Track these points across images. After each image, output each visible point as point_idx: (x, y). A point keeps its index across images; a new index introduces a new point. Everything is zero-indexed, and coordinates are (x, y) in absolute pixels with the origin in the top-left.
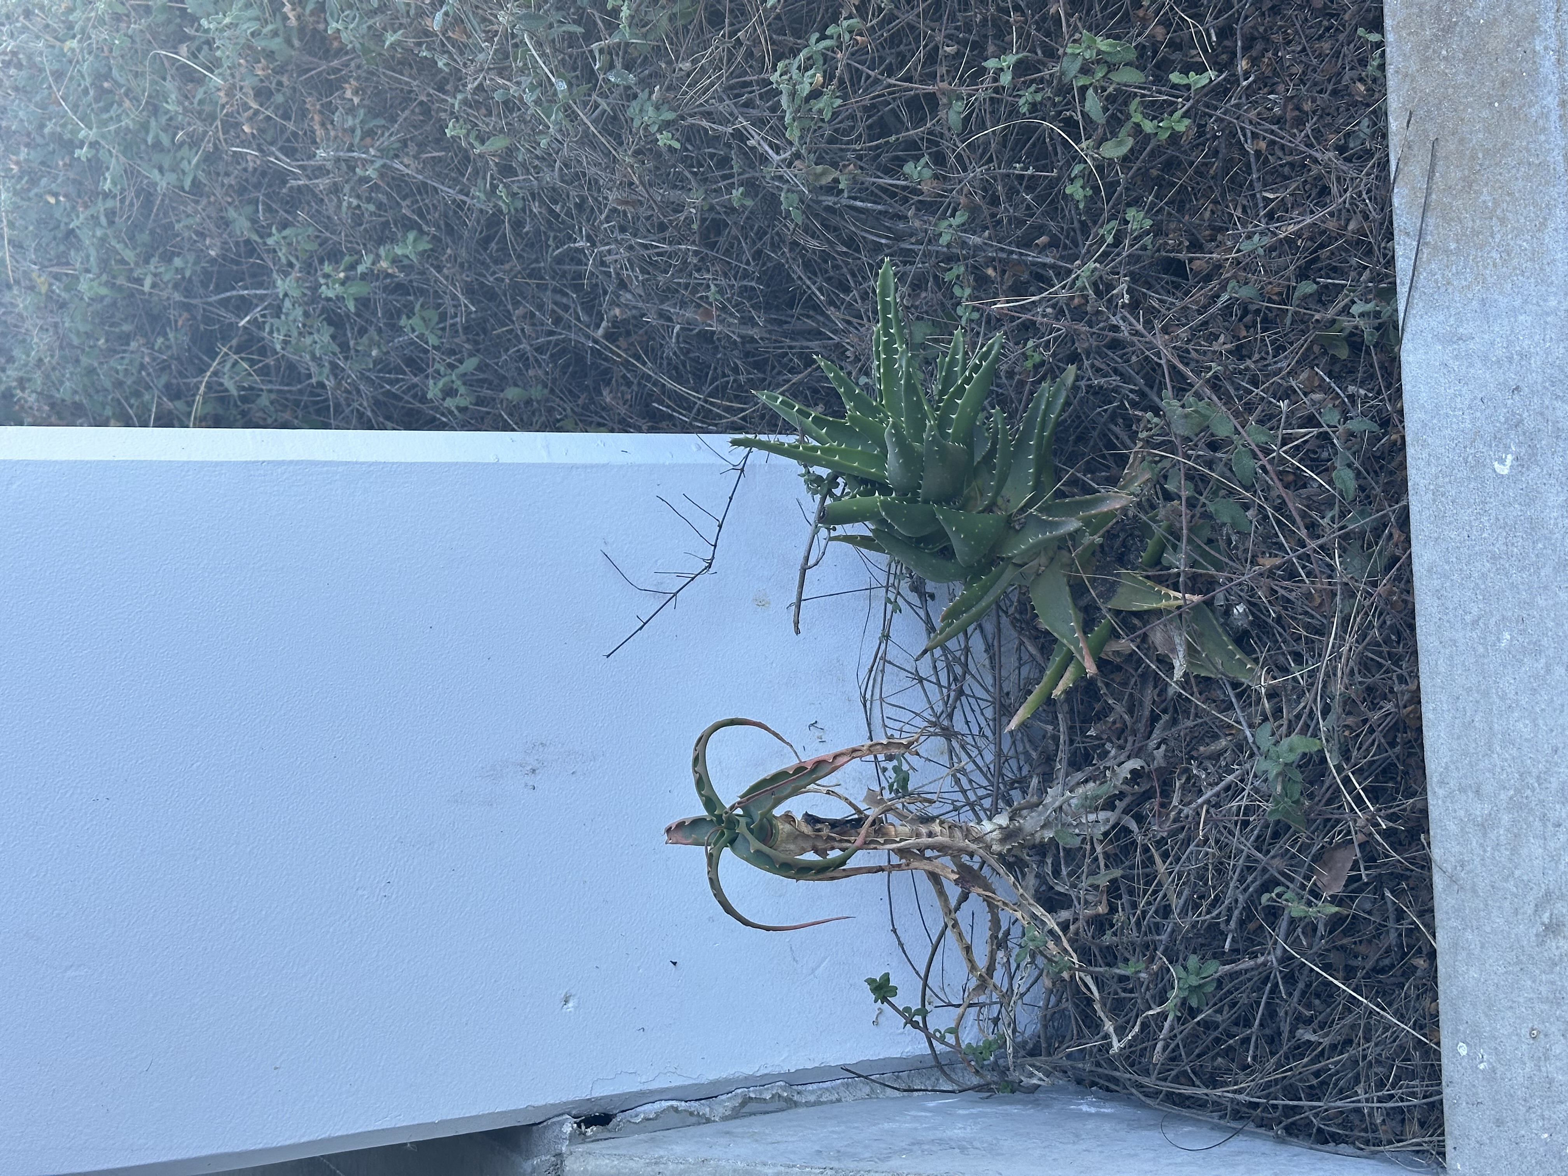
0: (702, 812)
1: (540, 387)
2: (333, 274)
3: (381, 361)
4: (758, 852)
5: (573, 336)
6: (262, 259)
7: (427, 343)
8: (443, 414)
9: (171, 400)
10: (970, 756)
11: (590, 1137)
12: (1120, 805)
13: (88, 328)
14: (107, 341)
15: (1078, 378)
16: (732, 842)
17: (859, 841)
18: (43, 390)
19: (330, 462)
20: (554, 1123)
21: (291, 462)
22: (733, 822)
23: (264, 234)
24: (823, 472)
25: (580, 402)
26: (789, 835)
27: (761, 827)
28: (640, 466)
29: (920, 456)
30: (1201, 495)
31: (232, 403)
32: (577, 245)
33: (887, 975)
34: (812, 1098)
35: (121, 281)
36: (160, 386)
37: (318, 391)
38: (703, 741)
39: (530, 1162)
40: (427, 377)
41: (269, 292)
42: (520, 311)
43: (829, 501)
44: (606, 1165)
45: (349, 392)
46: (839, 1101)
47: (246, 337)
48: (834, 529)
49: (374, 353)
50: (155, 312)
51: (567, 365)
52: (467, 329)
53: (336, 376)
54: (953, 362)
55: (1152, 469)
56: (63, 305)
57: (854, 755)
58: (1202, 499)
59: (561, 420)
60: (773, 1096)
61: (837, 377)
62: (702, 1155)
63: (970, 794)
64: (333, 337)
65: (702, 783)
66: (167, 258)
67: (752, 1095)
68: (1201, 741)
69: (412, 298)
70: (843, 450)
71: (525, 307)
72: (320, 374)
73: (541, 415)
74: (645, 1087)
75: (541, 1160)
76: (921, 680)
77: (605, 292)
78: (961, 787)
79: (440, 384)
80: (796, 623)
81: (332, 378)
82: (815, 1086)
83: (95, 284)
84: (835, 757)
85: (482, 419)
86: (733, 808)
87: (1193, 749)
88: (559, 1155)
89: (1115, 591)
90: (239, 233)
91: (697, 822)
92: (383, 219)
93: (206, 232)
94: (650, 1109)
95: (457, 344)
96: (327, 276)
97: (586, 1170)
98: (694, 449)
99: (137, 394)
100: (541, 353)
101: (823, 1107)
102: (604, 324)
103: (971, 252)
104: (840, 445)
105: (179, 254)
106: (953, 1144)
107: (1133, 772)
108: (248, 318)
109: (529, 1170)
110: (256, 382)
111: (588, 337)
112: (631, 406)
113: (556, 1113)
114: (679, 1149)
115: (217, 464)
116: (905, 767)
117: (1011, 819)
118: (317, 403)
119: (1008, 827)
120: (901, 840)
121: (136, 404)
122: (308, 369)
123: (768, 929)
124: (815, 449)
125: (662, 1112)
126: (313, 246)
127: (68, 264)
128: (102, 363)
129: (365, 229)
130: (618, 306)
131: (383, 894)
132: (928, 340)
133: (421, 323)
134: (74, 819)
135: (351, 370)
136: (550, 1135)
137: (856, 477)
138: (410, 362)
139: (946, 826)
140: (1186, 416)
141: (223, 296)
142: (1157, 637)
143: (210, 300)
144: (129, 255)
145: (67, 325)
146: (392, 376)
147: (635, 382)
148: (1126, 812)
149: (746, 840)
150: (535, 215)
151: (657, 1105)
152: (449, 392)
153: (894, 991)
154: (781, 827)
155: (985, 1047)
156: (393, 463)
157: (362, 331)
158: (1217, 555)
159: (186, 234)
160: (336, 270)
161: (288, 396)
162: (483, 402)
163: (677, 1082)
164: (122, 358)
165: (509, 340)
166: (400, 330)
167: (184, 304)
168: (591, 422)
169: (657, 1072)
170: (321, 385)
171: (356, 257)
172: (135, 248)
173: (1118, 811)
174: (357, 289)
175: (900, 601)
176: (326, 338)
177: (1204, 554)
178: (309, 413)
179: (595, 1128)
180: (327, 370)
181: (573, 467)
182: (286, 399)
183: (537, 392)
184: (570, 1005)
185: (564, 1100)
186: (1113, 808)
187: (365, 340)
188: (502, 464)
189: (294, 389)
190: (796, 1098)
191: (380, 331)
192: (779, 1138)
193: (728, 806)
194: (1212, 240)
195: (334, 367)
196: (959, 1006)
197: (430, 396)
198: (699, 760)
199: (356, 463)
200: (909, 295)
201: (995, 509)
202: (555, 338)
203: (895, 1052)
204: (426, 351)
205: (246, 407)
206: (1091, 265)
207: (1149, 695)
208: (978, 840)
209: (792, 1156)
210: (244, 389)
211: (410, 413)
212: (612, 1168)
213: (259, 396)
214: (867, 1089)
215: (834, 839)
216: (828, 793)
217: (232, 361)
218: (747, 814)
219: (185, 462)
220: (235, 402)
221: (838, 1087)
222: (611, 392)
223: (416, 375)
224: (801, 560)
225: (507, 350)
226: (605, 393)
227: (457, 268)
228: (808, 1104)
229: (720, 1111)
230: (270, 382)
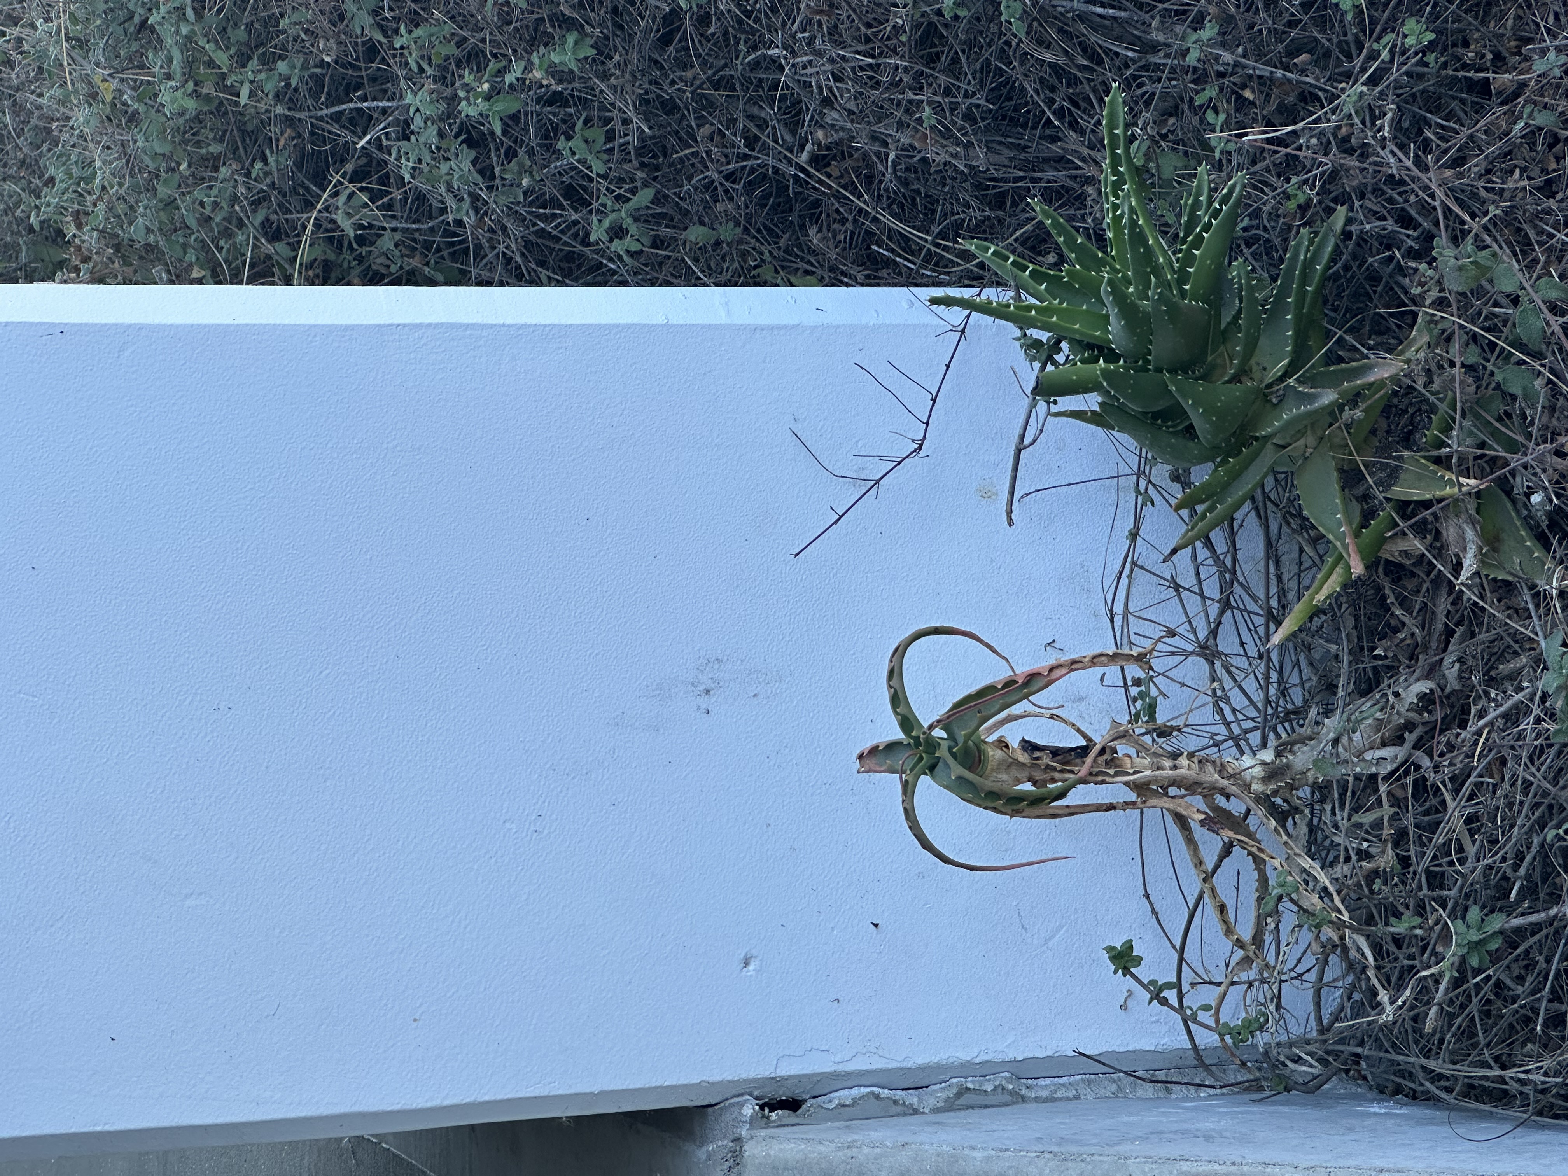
0: (898, 735)
1: (731, 224)
2: (474, 84)
3: (533, 191)
4: (960, 778)
5: (770, 162)
6: (389, 66)
7: (589, 168)
8: (611, 260)
9: (269, 241)
10: (1235, 681)
11: (774, 1121)
12: (1411, 738)
13: (165, 149)
14: (190, 166)
15: (1349, 221)
16: (932, 769)
17: (1083, 771)
18: (105, 227)
19: (473, 325)
20: (732, 1105)
21: (429, 325)
22: (932, 745)
23: (390, 32)
24: (1044, 336)
25: (782, 243)
26: (1001, 763)
27: (966, 751)
28: (838, 327)
29: (1147, 317)
30: (1488, 361)
31: (346, 245)
32: (770, 52)
33: (1130, 941)
34: (1044, 1094)
35: (208, 89)
36: (257, 223)
37: (458, 230)
38: (900, 652)
39: (704, 1149)
40: (591, 212)
41: (394, 104)
42: (706, 130)
43: (1050, 368)
44: (792, 1149)
45: (492, 231)
46: (1077, 1098)
47: (364, 160)
48: (1055, 402)
49: (525, 182)
50: (250, 127)
51: (766, 196)
52: (641, 151)
53: (477, 210)
54: (1196, 205)
55: (1430, 331)
56: (133, 118)
57: (1073, 667)
58: (1490, 366)
59: (756, 267)
60: (995, 1089)
61: (1055, 224)
62: (901, 1140)
63: (1234, 726)
64: (474, 163)
65: (898, 699)
66: (268, 62)
67: (970, 1085)
68: (1501, 658)
69: (571, 110)
70: (1065, 309)
71: (712, 124)
72: (458, 210)
73: (733, 260)
74: (841, 1068)
75: (718, 1146)
76: (1177, 588)
77: (808, 109)
78: (1223, 717)
79: (606, 223)
80: (1009, 513)
81: (472, 213)
82: (1048, 1081)
83: (179, 94)
84: (1052, 669)
85: (660, 264)
86: (931, 727)
87: (1492, 668)
88: (738, 1140)
89: (1397, 478)
90: (359, 32)
91: (892, 747)
92: (536, 16)
93: (319, 31)
94: (846, 1095)
95: (627, 172)
96: (467, 87)
97: (768, 1155)
98: (905, 305)
99: (227, 233)
100: (734, 182)
101: (1057, 1103)
102: (809, 147)
103: (1230, 69)
104: (1061, 303)
105: (282, 58)
106: (1199, 1134)
107: (1422, 697)
108: (368, 137)
109: (704, 1157)
110: (376, 217)
111: (790, 162)
112: (844, 249)
113: (734, 1092)
114: (875, 1135)
115: (348, 328)
116: (1154, 692)
117: (1279, 755)
118: (453, 244)
119: (1273, 763)
120: (1135, 773)
121: (226, 247)
122: (442, 202)
123: (972, 868)
124: (1029, 308)
125: (860, 1098)
126: (451, 50)
127: (142, 66)
128: (183, 194)
129: (516, 29)
130: (822, 126)
131: (533, 828)
132: (1178, 175)
133: (583, 145)
134: (193, 729)
135: (496, 202)
136: (727, 1117)
137: (1080, 342)
138: (569, 192)
139: (1195, 760)
140: (1460, 269)
141: (337, 109)
142: (1450, 532)
143: (320, 113)
144: (222, 58)
145: (140, 144)
146: (547, 211)
147: (850, 218)
148: (1416, 747)
149: (947, 765)
150: (722, 13)
151: (855, 1092)
152: (617, 232)
153: (1138, 961)
154: (991, 753)
155: (1243, 1026)
156: (545, 326)
157: (511, 154)
158: (1510, 433)
159: (292, 32)
160: (480, 80)
161: (417, 235)
162: (662, 242)
163: (878, 1064)
164: (211, 187)
165: (693, 165)
166: (558, 154)
167: (287, 117)
168: (797, 269)
169: (855, 1051)
170: (459, 223)
171: (504, 63)
172: (228, 48)
173: (1408, 745)
174: (505, 105)
175: (1151, 491)
176: (466, 165)
177: (1495, 434)
178: (443, 258)
179: (780, 1112)
180: (466, 205)
181: (757, 329)
182: (414, 240)
183: (728, 232)
184: (751, 967)
185: (744, 1076)
186: (1399, 740)
187: (513, 165)
188: (673, 326)
189: (425, 226)
190: (1024, 1092)
191: (531, 153)
192: (995, 1127)
193: (926, 725)
194: (1516, 54)
195: (475, 198)
196: (1219, 984)
197: (593, 238)
198: (894, 673)
199: (503, 325)
200: (1155, 122)
201: (1244, 379)
202: (749, 163)
203: (1147, 1044)
204: (591, 180)
205: (364, 250)
206: (1360, 88)
207: (1443, 604)
208: (1234, 777)
209: (1007, 1142)
210: (361, 227)
211: (570, 257)
212: (798, 1152)
213: (380, 236)
214: (1114, 1087)
215: (1054, 769)
216: (1052, 717)
217: (347, 192)
218: (952, 737)
219: (311, 326)
220: (350, 244)
221: (1077, 1083)
222: (820, 230)
223: (576, 210)
224: (1015, 439)
225: (690, 178)
226: (812, 232)
227: (628, 76)
228: (1037, 1100)
229: (931, 1102)
230: (394, 217)
